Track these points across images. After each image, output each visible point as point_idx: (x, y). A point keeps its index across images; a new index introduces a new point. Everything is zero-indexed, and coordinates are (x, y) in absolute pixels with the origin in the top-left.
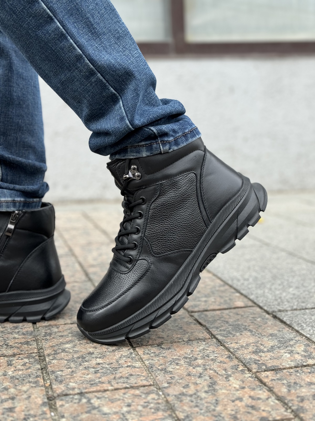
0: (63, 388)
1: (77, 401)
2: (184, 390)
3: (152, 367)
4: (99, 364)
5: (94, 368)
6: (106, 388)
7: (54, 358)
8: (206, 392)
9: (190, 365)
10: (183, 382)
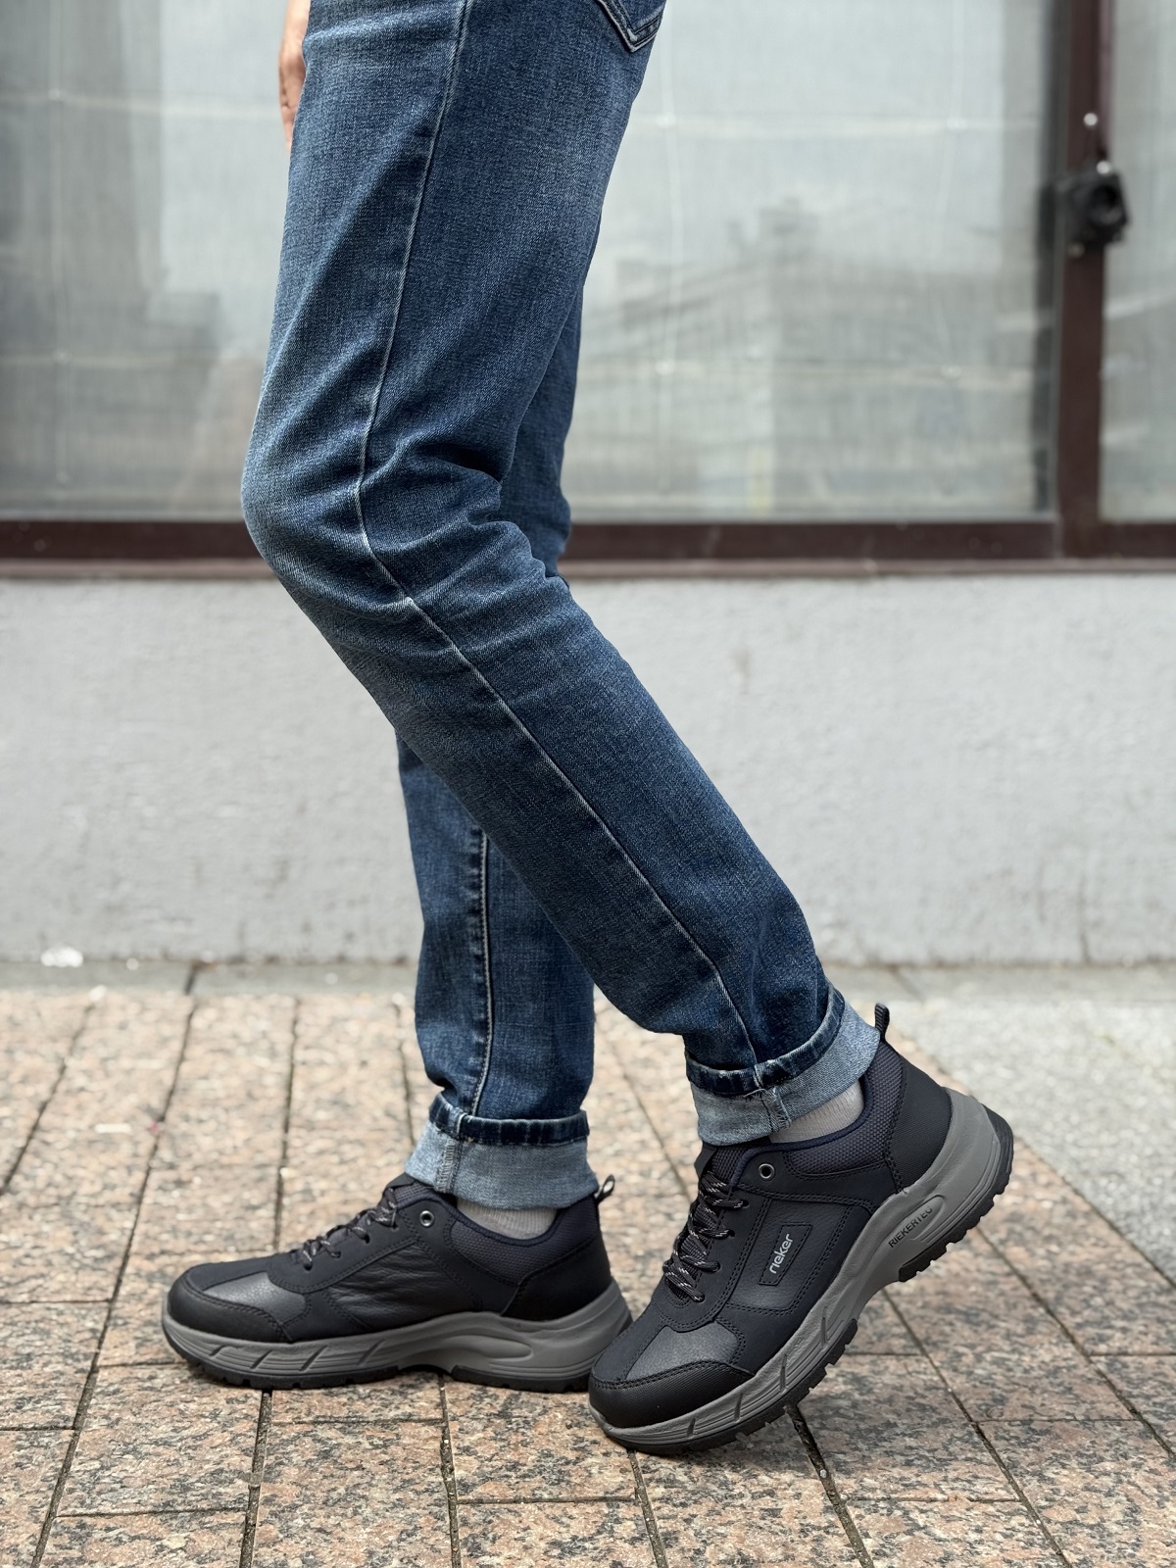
0: (856, 1487)
1: (885, 1511)
2: (1078, 1517)
3: (1014, 1467)
4: (911, 1448)
5: (902, 1455)
6: (932, 1495)
7: (823, 1427)
8: (1118, 1523)
9: (1089, 1470)
10: (1078, 1502)
